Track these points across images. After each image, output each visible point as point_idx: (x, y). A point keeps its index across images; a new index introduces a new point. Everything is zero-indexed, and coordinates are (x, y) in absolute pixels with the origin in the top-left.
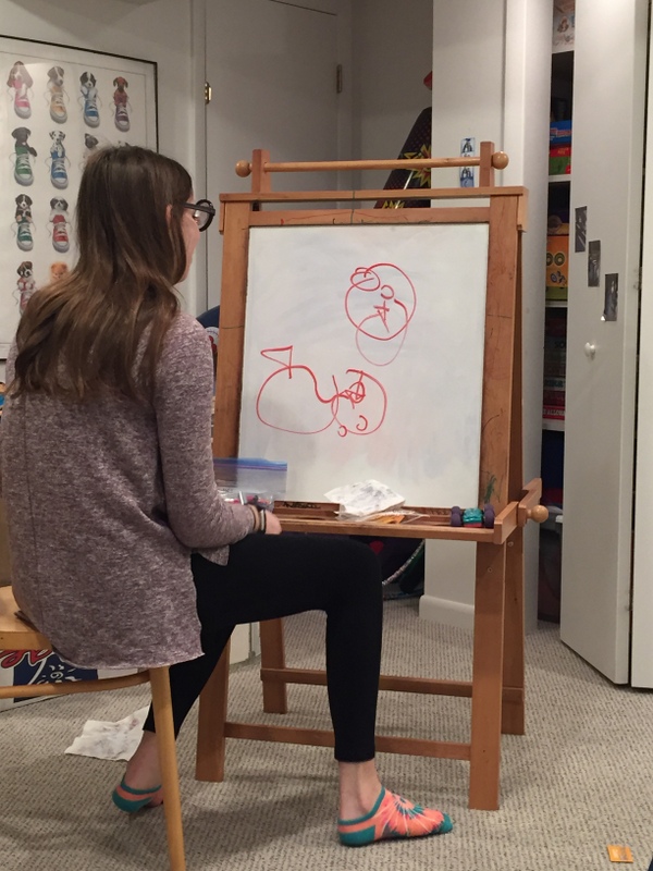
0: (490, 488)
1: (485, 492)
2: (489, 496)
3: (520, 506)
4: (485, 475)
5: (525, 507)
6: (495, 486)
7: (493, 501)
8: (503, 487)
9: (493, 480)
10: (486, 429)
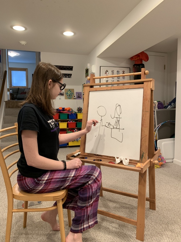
0: (143, 155)
1: (141, 156)
2: (142, 157)
3: (151, 160)
4: (141, 152)
5: (152, 161)
6: (144, 155)
7: (143, 159)
8: (146, 155)
9: (143, 153)
10: (142, 140)
